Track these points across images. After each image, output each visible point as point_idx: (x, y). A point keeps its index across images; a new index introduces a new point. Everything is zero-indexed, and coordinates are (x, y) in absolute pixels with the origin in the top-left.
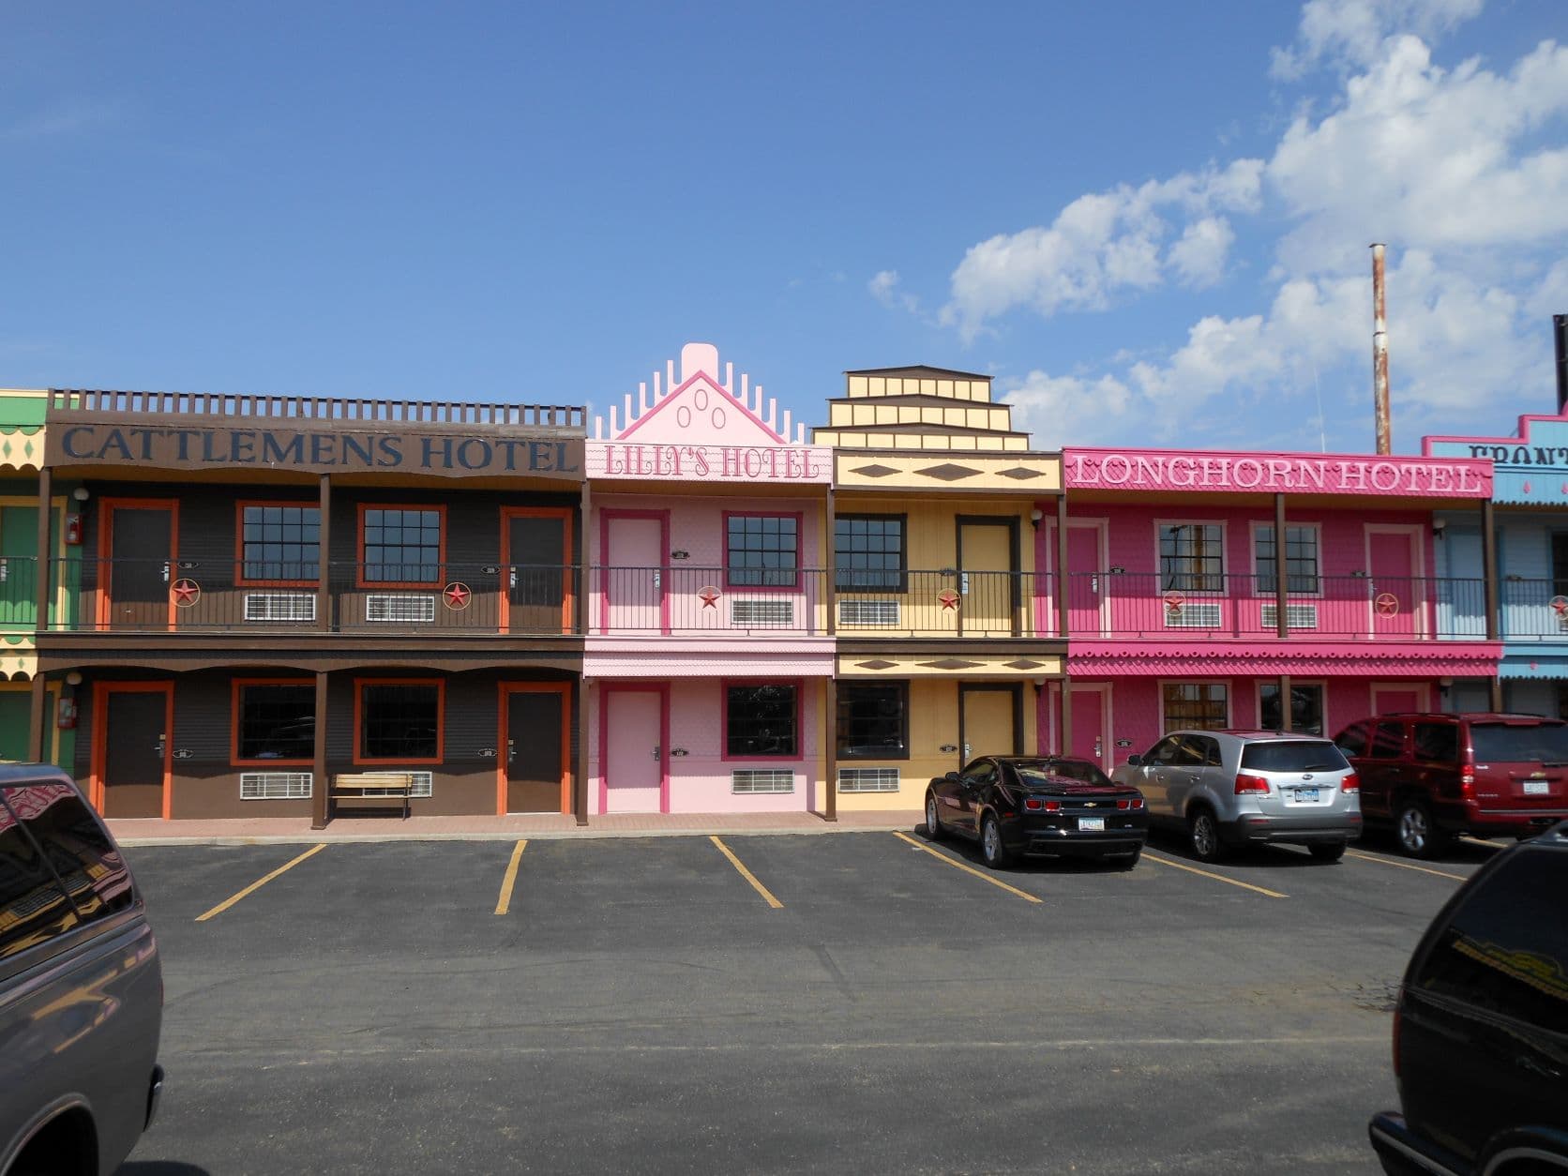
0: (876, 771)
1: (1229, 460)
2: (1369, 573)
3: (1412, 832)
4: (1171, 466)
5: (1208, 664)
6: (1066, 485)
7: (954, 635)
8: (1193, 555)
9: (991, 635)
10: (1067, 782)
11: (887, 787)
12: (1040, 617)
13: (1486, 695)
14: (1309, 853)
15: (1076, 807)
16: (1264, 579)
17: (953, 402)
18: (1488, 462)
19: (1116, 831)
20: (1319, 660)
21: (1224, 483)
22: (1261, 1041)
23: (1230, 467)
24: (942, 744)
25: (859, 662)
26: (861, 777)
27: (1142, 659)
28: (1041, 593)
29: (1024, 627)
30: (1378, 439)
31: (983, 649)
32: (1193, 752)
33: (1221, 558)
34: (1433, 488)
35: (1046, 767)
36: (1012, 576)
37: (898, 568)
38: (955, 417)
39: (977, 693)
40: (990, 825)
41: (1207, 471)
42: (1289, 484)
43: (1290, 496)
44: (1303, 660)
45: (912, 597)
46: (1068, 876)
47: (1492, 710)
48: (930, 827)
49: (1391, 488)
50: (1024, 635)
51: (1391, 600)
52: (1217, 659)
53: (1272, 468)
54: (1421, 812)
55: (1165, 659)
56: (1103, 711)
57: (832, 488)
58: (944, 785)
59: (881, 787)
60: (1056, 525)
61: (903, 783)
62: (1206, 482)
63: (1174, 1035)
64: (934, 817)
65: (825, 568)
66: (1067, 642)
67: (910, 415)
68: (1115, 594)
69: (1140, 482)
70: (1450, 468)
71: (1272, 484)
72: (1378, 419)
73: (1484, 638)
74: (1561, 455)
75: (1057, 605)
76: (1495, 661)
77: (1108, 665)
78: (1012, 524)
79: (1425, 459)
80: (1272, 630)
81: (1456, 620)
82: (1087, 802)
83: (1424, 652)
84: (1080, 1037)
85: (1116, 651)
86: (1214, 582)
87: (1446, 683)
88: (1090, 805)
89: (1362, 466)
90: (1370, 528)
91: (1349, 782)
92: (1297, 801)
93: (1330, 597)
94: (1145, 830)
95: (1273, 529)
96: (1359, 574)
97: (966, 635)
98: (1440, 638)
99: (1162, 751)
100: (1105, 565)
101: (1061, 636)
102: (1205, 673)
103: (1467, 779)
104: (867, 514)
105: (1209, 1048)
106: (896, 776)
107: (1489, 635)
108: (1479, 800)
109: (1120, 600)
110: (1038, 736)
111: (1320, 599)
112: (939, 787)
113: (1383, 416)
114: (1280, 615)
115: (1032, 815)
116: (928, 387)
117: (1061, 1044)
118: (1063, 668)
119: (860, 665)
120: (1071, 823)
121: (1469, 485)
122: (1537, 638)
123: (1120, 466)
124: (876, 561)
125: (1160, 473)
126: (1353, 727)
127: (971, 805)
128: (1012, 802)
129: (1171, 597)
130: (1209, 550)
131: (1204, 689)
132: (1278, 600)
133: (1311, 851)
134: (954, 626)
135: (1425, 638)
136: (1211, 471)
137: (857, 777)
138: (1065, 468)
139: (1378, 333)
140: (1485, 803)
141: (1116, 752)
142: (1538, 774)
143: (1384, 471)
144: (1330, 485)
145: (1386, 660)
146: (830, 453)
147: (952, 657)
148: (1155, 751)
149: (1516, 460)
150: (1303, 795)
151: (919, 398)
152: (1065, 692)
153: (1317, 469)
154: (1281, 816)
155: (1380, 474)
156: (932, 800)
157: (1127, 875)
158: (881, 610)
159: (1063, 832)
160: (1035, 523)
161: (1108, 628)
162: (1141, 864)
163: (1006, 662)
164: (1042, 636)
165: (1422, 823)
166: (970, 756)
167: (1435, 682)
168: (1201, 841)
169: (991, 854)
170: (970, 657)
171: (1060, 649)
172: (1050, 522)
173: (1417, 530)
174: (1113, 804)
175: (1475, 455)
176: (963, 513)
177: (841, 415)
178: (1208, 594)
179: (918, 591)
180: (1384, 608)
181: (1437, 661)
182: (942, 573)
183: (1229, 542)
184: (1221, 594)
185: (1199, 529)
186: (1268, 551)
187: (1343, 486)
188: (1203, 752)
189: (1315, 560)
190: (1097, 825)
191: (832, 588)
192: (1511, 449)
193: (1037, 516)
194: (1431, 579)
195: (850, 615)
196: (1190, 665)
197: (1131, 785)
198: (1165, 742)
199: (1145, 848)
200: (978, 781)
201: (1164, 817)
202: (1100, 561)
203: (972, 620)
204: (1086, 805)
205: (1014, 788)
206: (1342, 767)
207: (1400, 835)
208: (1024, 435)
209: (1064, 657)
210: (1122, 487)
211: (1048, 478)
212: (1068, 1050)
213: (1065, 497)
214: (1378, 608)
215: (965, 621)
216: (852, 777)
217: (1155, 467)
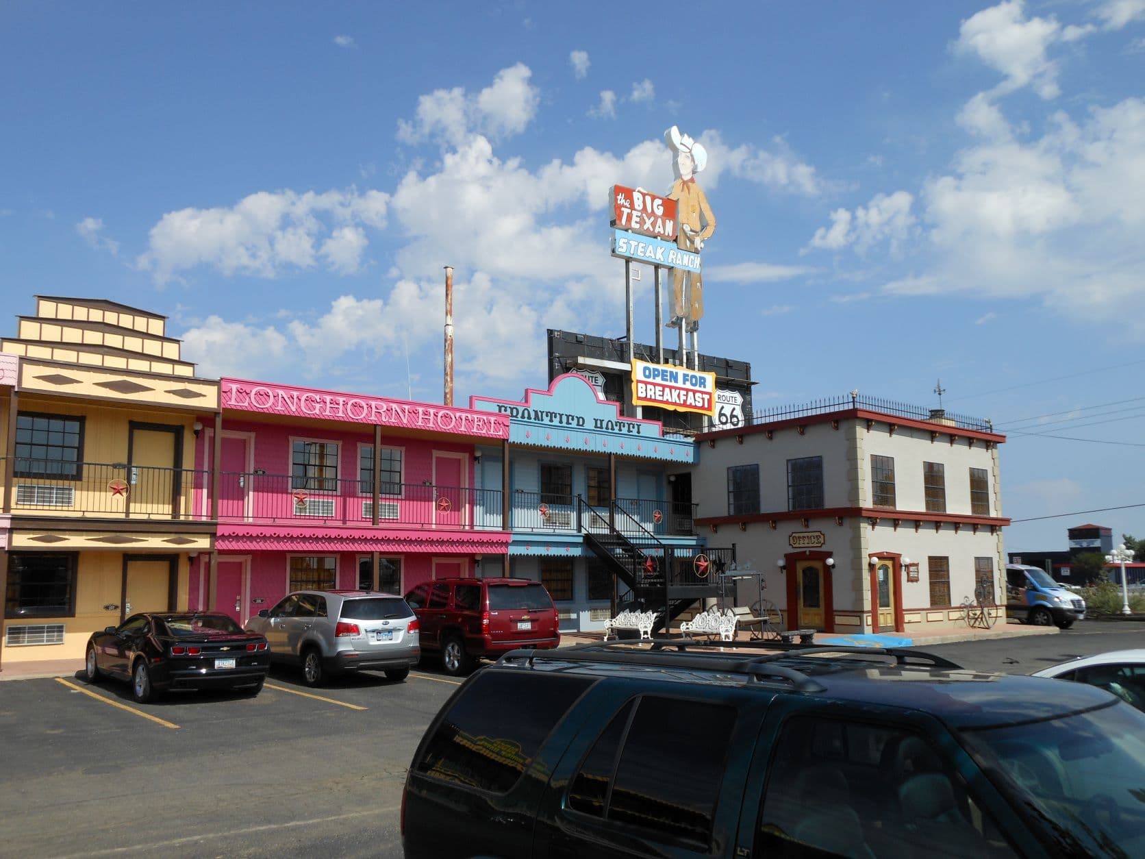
0: (43, 628)
1: (344, 399)
2: (434, 484)
3: (452, 658)
4: (303, 399)
5: (347, 544)
6: (222, 406)
7: (123, 516)
8: (317, 464)
9: (153, 517)
10: (210, 632)
11: (52, 641)
12: (196, 504)
13: (500, 566)
14: (385, 676)
15: (215, 651)
16: (364, 484)
17: (133, 333)
18: (506, 416)
19: (243, 668)
20: (398, 541)
21: (341, 414)
22: (333, 818)
23: (345, 404)
24: (106, 604)
25: (32, 536)
26: (28, 633)
27: (274, 538)
28: (198, 486)
29: (182, 512)
30: (446, 394)
31: (146, 528)
32: (308, 607)
33: (336, 467)
34: (475, 430)
35: (194, 620)
36: (174, 471)
37: (75, 460)
38: (133, 344)
39: (139, 563)
40: (140, 668)
41: (328, 405)
42: (385, 419)
43: (385, 428)
44: (388, 541)
45: (85, 485)
46: (203, 705)
47: (504, 577)
48: (89, 673)
49: (449, 427)
50: (182, 518)
51: (447, 502)
52: (330, 540)
53: (373, 407)
54: (458, 645)
55: (292, 539)
56: (243, 577)
57: (16, 390)
58: (103, 638)
59: (48, 641)
60: (213, 435)
61: (67, 636)
62: (327, 413)
63: (269, 822)
64: (94, 663)
65: (5, 456)
66: (216, 524)
67: (93, 337)
68: (256, 490)
69: (280, 408)
70: (485, 418)
71: (373, 419)
72: (446, 381)
73: (501, 529)
74: (547, 416)
75: (210, 495)
76: (506, 544)
77: (248, 542)
78: (178, 432)
79: (471, 411)
80: (369, 520)
81: (485, 516)
82: (223, 647)
83: (465, 537)
84: (194, 833)
85: (254, 532)
86: (330, 484)
87: (478, 558)
88: (225, 649)
89: (432, 411)
90: (436, 454)
91: (412, 626)
92: (378, 640)
93: (409, 498)
94: (267, 666)
95: (373, 449)
96: (428, 484)
97: (132, 516)
98: (476, 528)
99: (287, 605)
100: (251, 468)
101: (211, 519)
102: (320, 549)
103: (485, 621)
104: (49, 414)
105: (294, 829)
106: (62, 631)
107: (504, 527)
108: (492, 635)
109: (261, 494)
110: (189, 595)
111: (402, 500)
112: (98, 640)
113: (449, 380)
114: (374, 509)
115: (176, 659)
116: (111, 317)
117: (177, 842)
118: (212, 544)
119: (32, 539)
120: (209, 663)
121: (495, 430)
122: (530, 530)
123: (265, 396)
124: (55, 453)
125: (295, 403)
126: (418, 587)
127: (127, 653)
128: (160, 649)
129: (298, 494)
130: (329, 461)
131: (321, 561)
132: (374, 499)
133: (386, 675)
134: (122, 508)
135: (467, 528)
136: (332, 406)
137: (24, 633)
138: (222, 394)
139: (447, 325)
140: (495, 637)
141: (251, 608)
142: (525, 617)
143: (446, 416)
144: (411, 422)
145: (441, 542)
146: (16, 361)
147: (118, 534)
148: (280, 606)
149: (523, 417)
150: (383, 636)
151: (103, 326)
152: (213, 562)
153: (404, 411)
154: (367, 651)
155: (443, 418)
156: (92, 650)
157: (252, 701)
158: (56, 494)
159: (204, 671)
160: (196, 432)
161: (250, 515)
162: (263, 692)
163: (165, 539)
164: (198, 519)
165: (458, 652)
166: (129, 612)
167: (472, 557)
168: (310, 672)
169: (140, 691)
170: (134, 534)
171: (212, 529)
172: (209, 432)
173: (464, 457)
174: (243, 648)
175: (500, 411)
176: (136, 419)
177: (29, 330)
178: (326, 492)
179: (92, 480)
180: (442, 507)
181: (473, 543)
182: (115, 466)
183: (343, 456)
184: (334, 493)
185: (322, 446)
186: (368, 464)
187: (420, 424)
188: (315, 605)
189: (400, 472)
190: (230, 664)
191: (11, 474)
192: (521, 409)
193: (199, 427)
194: (472, 490)
195: (27, 496)
196: (310, 543)
197: (261, 633)
198: (289, 599)
199: (267, 679)
200: (134, 633)
201: (283, 655)
202: (247, 465)
203: (138, 505)
204: (222, 649)
205: (163, 638)
206: (410, 615)
207: (445, 660)
208: (192, 365)
209: (213, 535)
210: (266, 411)
211: (208, 399)
212: (182, 846)
213: (221, 415)
214: (438, 507)
215: (132, 505)
216: (19, 633)
217: (291, 398)
